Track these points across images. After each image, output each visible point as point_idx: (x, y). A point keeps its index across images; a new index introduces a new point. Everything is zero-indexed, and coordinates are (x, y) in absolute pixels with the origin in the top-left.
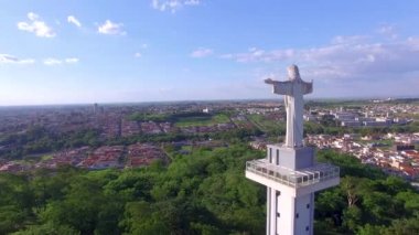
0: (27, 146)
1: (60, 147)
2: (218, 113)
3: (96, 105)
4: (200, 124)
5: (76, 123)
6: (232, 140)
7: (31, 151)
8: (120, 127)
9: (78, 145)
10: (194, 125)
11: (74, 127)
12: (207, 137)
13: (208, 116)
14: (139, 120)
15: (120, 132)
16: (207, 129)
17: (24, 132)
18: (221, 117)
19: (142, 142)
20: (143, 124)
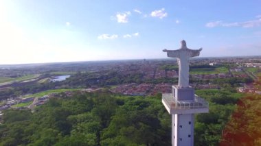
0: (107, 81)
1: (121, 83)
2: (221, 66)
3: (145, 60)
4: (206, 73)
5: (132, 70)
6: (224, 85)
7: (108, 84)
8: (155, 73)
9: (131, 82)
10: (201, 73)
11: (130, 72)
12: (208, 82)
13: (213, 68)
14: (167, 70)
15: (154, 76)
16: (210, 77)
17: (107, 74)
18: (222, 69)
19: (165, 83)
20: (169, 72)
